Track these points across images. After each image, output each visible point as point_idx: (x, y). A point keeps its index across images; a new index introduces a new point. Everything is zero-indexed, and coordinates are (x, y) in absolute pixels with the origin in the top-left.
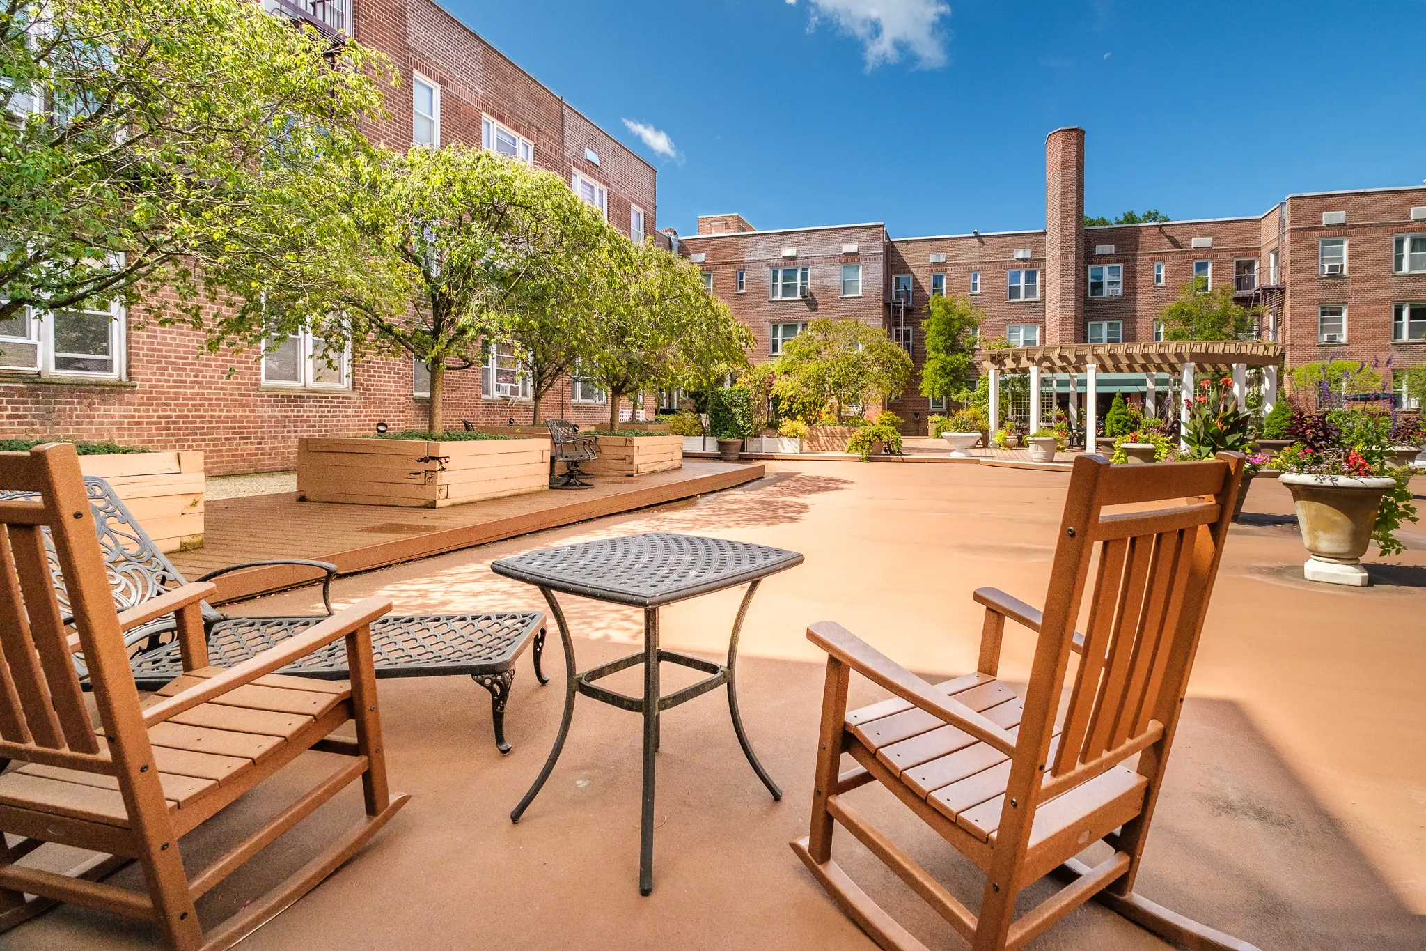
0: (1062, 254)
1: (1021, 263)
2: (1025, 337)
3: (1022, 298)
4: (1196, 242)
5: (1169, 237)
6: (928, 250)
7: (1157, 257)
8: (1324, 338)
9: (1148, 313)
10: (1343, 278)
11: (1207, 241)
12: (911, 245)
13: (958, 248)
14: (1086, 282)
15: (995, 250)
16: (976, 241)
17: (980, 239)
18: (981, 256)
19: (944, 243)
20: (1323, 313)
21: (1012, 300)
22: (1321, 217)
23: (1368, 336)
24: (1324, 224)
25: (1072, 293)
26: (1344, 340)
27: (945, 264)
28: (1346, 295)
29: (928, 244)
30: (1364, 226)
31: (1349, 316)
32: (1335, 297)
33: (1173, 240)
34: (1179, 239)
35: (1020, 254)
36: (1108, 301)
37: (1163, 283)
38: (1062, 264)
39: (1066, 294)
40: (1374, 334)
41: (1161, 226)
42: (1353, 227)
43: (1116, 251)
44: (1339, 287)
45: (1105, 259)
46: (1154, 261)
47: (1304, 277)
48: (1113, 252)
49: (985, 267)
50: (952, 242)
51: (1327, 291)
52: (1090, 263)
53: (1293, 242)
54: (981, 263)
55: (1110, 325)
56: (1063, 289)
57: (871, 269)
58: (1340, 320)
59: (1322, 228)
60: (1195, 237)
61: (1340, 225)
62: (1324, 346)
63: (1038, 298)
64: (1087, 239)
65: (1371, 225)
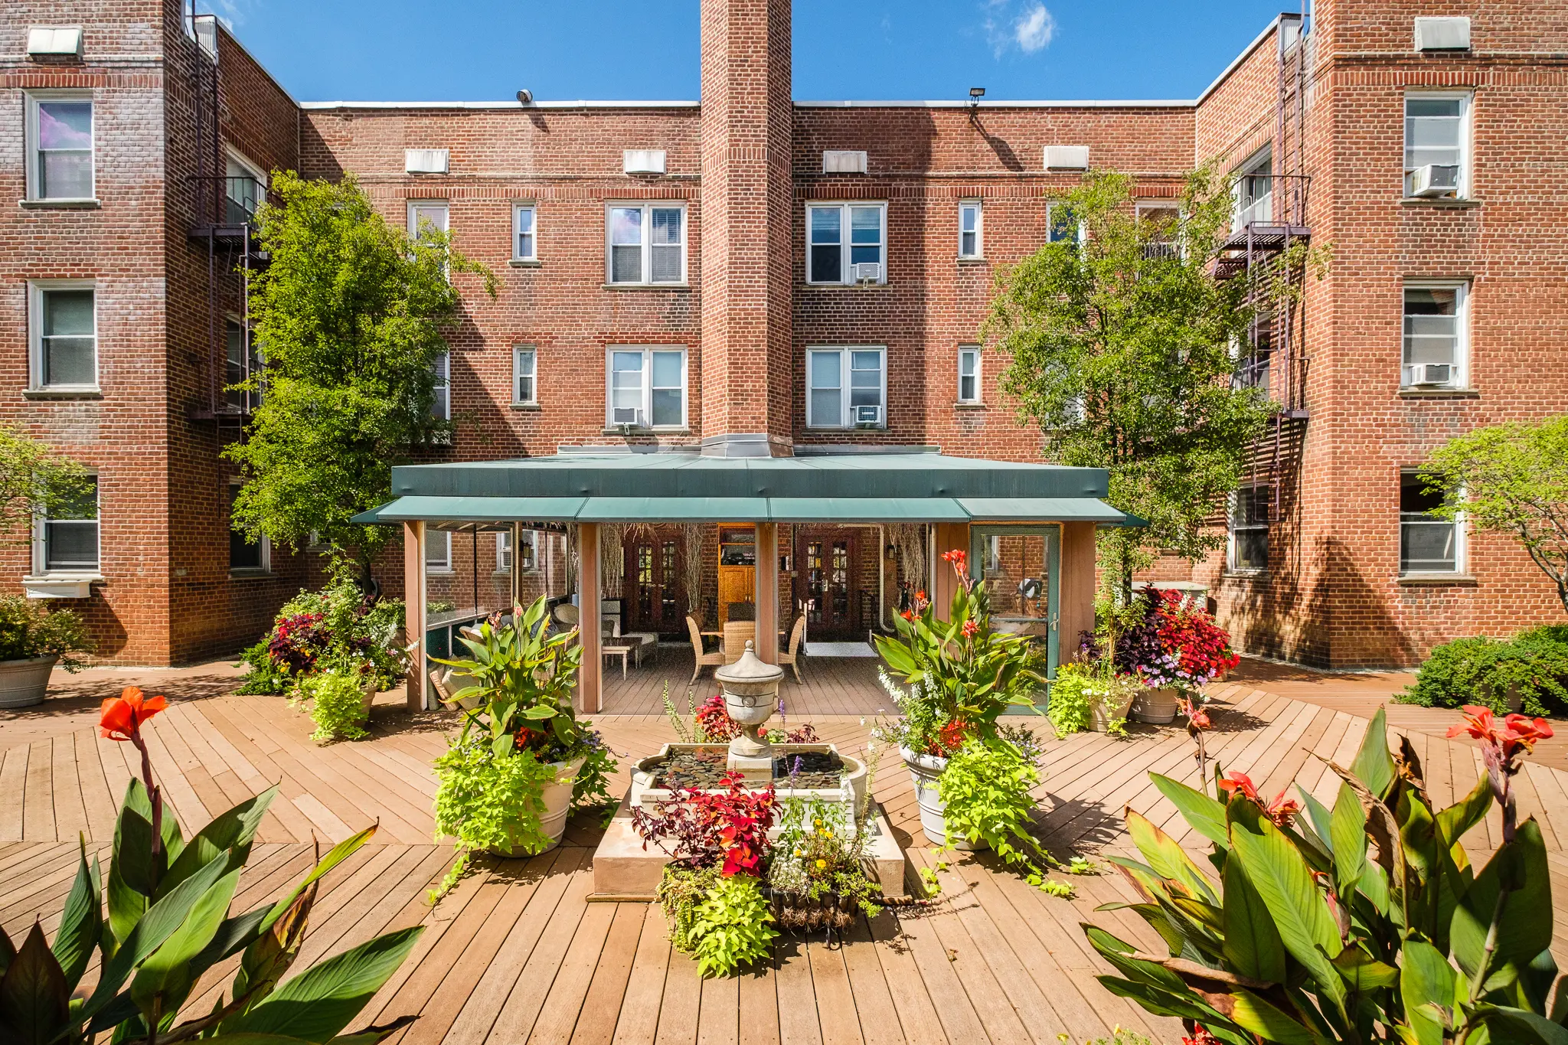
0: (734, 142)
1: (638, 186)
2: (655, 380)
3: (645, 280)
4: (1055, 155)
5: (992, 141)
6: (400, 137)
7: (968, 187)
8: (1418, 373)
9: (947, 329)
10: (1463, 207)
11: (1077, 155)
12: (358, 123)
13: (478, 138)
14: (798, 243)
15: (575, 148)
16: (525, 120)
17: (538, 117)
18: (539, 162)
19: (443, 122)
20: (1410, 308)
21: (620, 284)
22: (1410, 29)
23: (1522, 371)
24: (1417, 49)
25: (759, 253)
26: (1460, 380)
27: (445, 177)
28: (1472, 256)
29: (400, 122)
30: (1515, 62)
31: (1478, 315)
32: (1445, 258)
33: (1000, 148)
34: (1015, 147)
35: (638, 161)
36: (852, 294)
37: (978, 254)
38: (733, 170)
39: (745, 254)
40: (1536, 365)
41: (974, 111)
42: (1487, 61)
43: (871, 168)
44: (1452, 231)
45: (846, 186)
46: (960, 196)
47: (1368, 199)
48: (864, 169)
49: (550, 191)
50: (465, 123)
51: (1425, 244)
52: (811, 195)
53: (1339, 97)
54: (540, 181)
55: (857, 356)
56: (738, 241)
57: (125, 114)
58: (1450, 328)
59: (1412, 62)
60: (1050, 141)
61: (1458, 55)
62: (1414, 397)
63: (684, 281)
64: (800, 134)
65: (1533, 61)
